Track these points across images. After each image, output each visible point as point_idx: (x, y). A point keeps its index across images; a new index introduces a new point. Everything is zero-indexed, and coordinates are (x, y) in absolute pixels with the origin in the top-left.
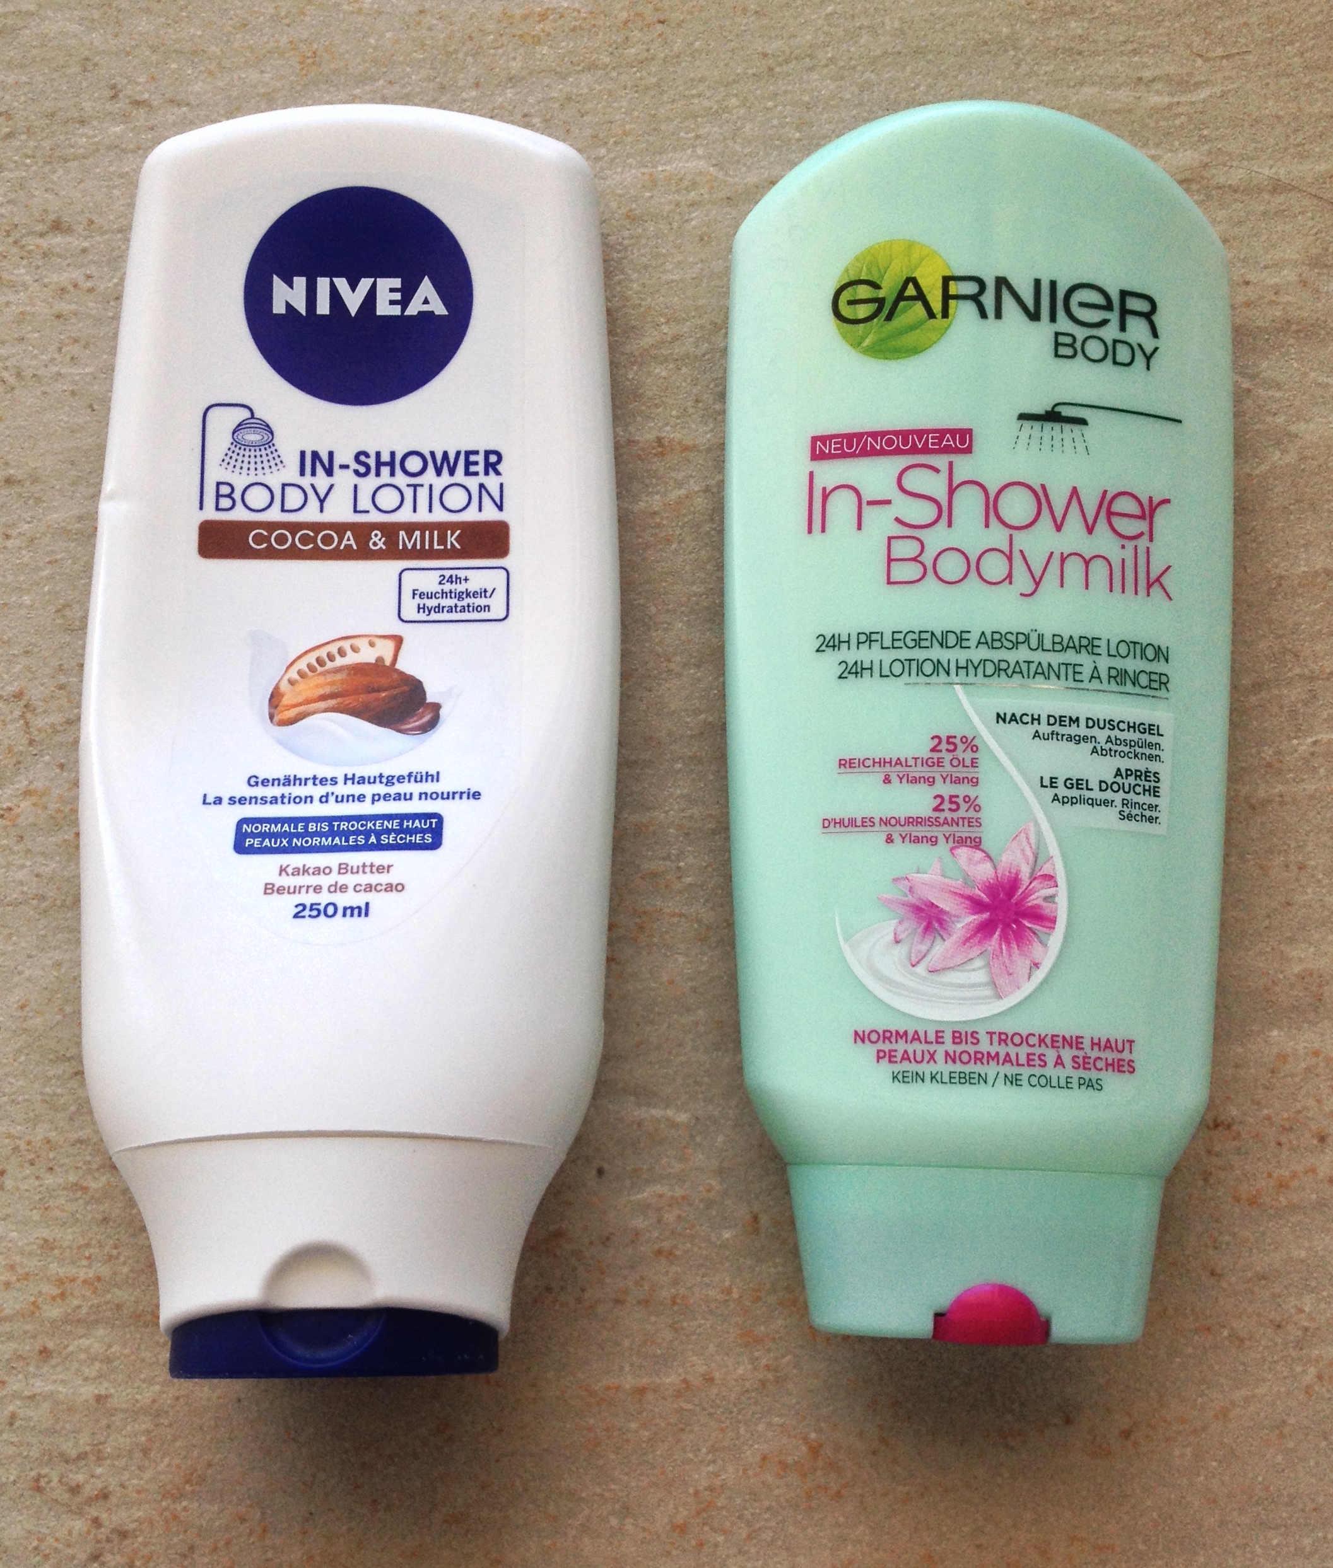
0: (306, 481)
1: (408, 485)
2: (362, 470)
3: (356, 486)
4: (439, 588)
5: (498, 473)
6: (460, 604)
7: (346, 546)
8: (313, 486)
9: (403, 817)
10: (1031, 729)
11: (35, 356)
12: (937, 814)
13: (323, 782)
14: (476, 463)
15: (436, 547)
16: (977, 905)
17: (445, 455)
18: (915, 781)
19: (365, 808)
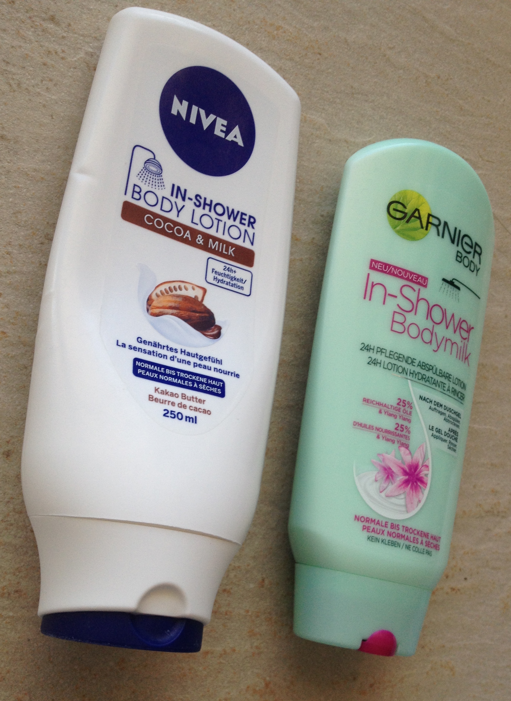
0: (173, 199)
1: (216, 219)
2: (198, 204)
3: (194, 210)
4: (223, 272)
5: (253, 228)
6: (231, 282)
7: (186, 237)
8: (176, 202)
9: (208, 378)
10: (429, 405)
11: (28, 79)
12: (395, 431)
13: (171, 349)
14: (245, 220)
15: (224, 252)
16: (405, 473)
17: (233, 211)
18: (390, 415)
19: (190, 368)
